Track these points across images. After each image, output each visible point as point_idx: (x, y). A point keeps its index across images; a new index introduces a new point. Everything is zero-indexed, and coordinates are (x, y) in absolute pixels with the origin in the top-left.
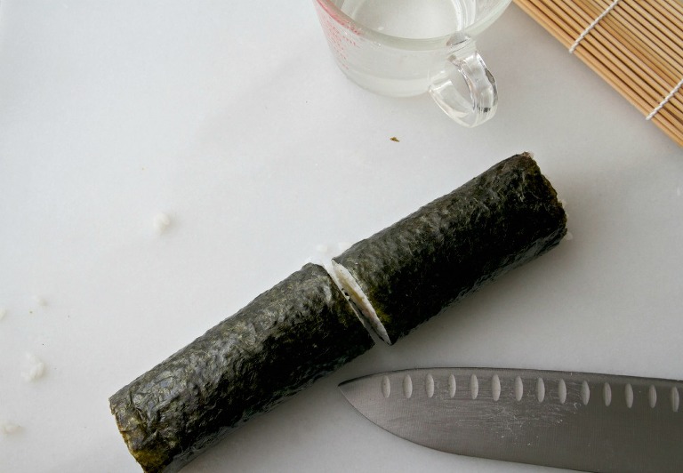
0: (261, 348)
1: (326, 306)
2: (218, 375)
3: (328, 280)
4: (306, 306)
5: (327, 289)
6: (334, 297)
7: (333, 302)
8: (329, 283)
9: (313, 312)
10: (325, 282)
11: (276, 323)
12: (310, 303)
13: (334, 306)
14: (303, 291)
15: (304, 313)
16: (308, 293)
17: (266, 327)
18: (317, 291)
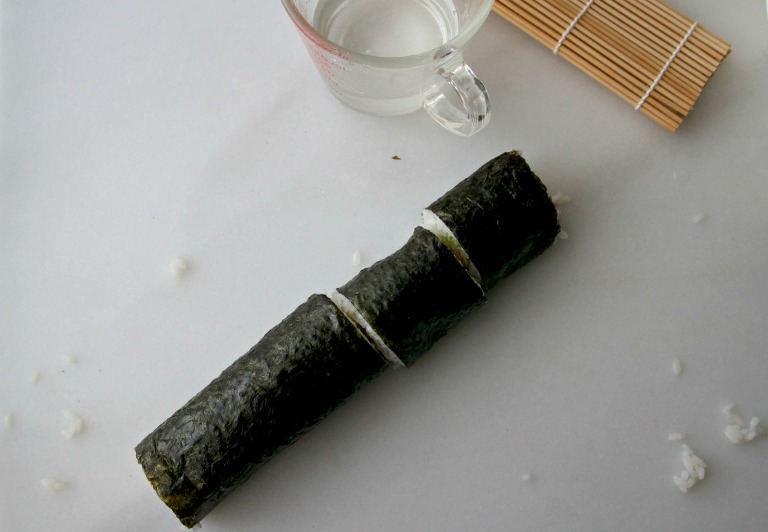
0: (274, 383)
1: (334, 334)
2: (236, 414)
4: (315, 336)
5: (333, 317)
6: (341, 324)
7: (340, 330)
8: (335, 311)
9: (322, 342)
10: (331, 310)
11: (287, 356)
12: (318, 333)
14: (310, 322)
15: (313, 343)
16: (316, 324)
17: (278, 361)
18: (323, 320)
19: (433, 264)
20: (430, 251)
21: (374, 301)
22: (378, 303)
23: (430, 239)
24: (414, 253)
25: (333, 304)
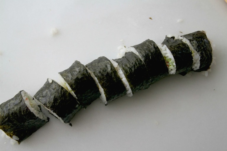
0: (73, 82)
1: (108, 73)
2: (52, 97)
3: (109, 63)
4: (100, 72)
5: (109, 66)
6: (111, 69)
7: (111, 71)
8: (110, 64)
9: (102, 75)
10: (108, 63)
11: (80, 72)
12: (102, 71)
13: (111, 73)
14: (99, 66)
15: (99, 75)
16: (101, 67)
17: (75, 73)
18: (104, 66)
19: (152, 53)
20: (152, 48)
21: (129, 68)
22: (130, 69)
23: (152, 44)
24: (145, 47)
25: (110, 61)
